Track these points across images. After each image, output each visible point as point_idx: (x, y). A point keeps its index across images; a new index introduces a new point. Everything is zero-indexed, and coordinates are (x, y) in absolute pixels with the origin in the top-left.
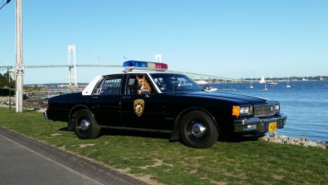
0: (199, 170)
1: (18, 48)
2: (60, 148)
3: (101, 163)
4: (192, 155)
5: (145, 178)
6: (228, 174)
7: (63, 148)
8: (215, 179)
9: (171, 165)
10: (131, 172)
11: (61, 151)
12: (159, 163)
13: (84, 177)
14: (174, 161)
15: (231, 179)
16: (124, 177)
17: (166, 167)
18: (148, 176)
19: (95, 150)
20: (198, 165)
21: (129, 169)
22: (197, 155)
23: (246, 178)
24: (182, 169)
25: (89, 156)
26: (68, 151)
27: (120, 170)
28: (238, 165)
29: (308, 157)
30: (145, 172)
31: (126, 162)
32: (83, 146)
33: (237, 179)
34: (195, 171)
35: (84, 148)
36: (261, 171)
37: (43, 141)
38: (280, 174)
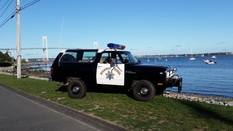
0: (116, 110)
1: (18, 43)
2: (47, 100)
3: (70, 108)
4: (113, 103)
5: (91, 115)
6: (128, 112)
7: (49, 100)
8: (123, 114)
9: (103, 108)
10: (85, 112)
11: (48, 102)
12: (98, 107)
13: (63, 114)
14: (104, 106)
15: (130, 114)
16: (81, 114)
17: (101, 109)
18: (92, 114)
19: (66, 101)
20: (115, 108)
21: (83, 110)
22: (115, 103)
23: (136, 113)
24: (108, 110)
25: (63, 104)
26: (52, 102)
27: (79, 111)
28: (134, 107)
29: (165, 103)
30: (91, 112)
31: (82, 107)
32: (59, 99)
33: (132, 114)
34: (114, 111)
35: (60, 100)
36: (143, 110)
37: (38, 97)
38: (151, 111)
